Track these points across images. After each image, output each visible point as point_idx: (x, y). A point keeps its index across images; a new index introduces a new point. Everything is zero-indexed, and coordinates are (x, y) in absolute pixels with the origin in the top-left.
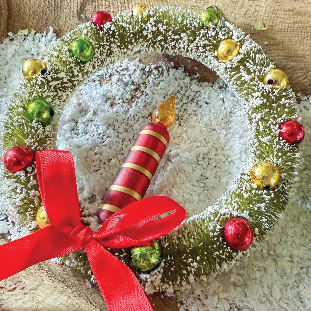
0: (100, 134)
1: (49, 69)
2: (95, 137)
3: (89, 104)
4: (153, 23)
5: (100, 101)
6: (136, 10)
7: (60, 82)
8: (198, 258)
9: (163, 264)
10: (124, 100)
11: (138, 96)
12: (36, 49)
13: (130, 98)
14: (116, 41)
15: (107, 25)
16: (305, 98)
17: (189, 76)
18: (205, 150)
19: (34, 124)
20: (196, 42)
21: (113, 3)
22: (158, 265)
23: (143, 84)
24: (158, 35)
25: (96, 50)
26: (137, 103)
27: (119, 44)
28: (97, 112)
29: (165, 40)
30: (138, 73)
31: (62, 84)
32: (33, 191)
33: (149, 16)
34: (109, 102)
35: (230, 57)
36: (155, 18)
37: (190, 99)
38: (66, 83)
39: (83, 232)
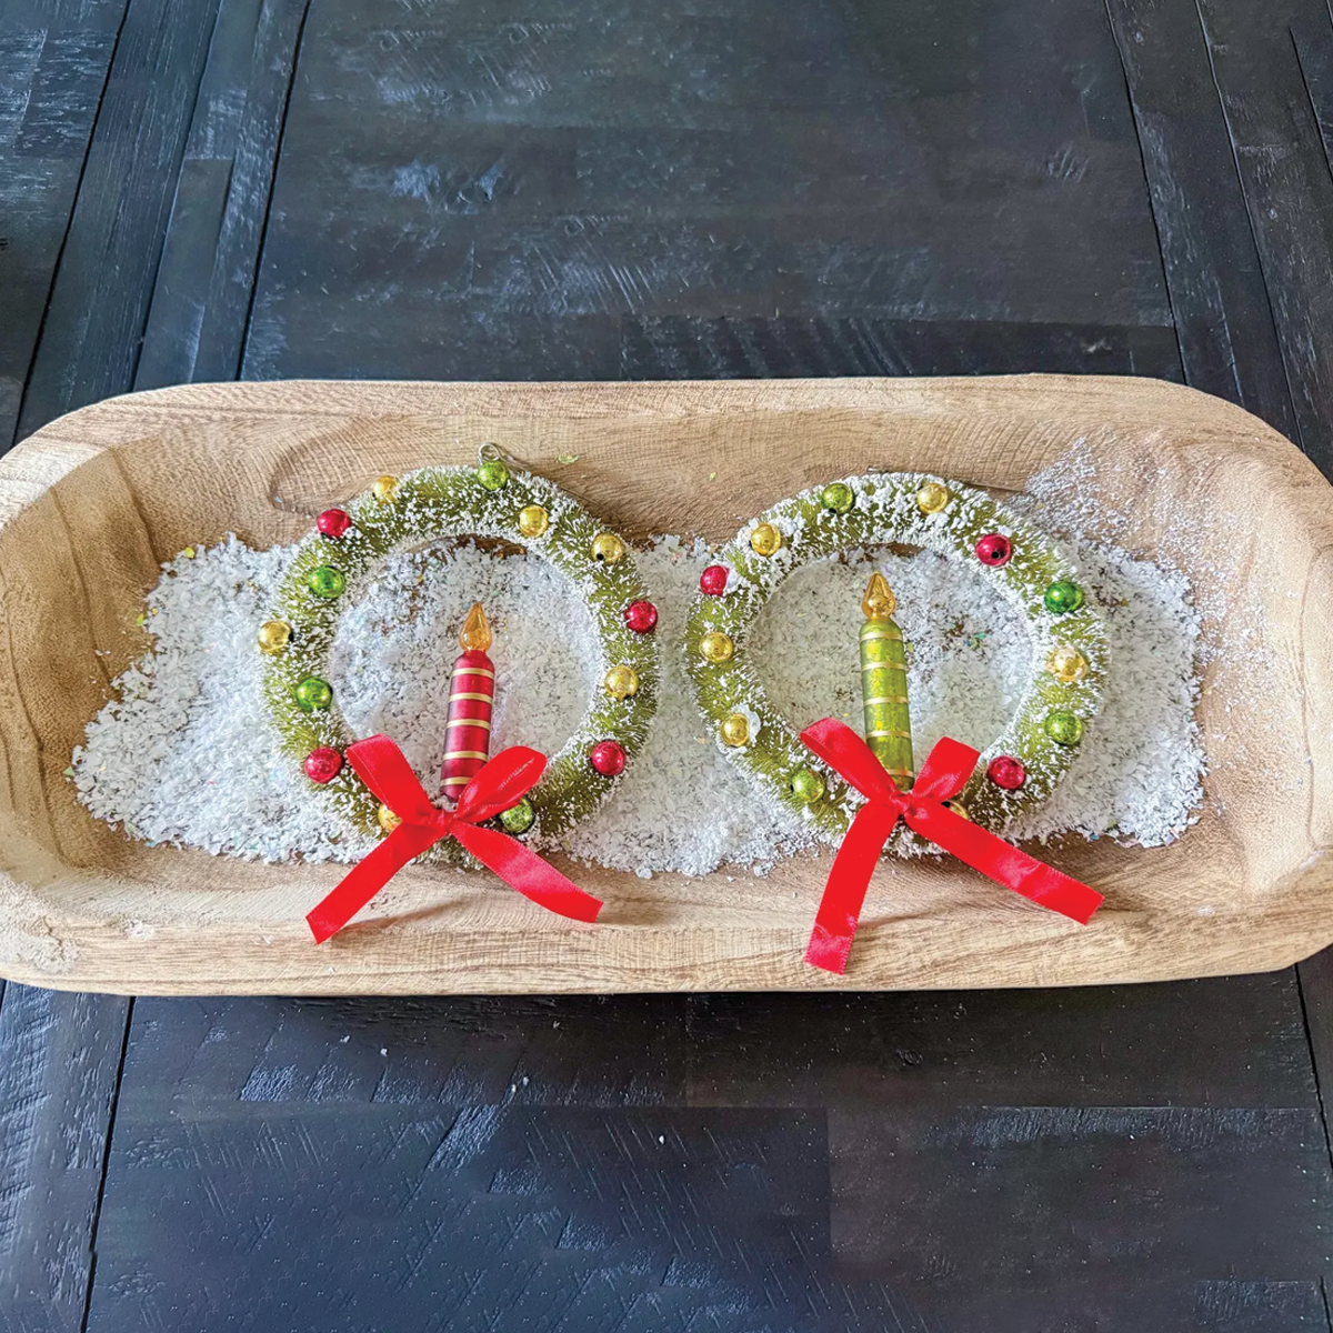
0: (386, 684)
1: (297, 630)
2: (382, 690)
3: (350, 642)
4: (415, 510)
5: (364, 633)
6: (378, 489)
7: (318, 641)
8: (573, 799)
9: (538, 818)
10: (401, 618)
11: (419, 605)
12: (222, 577)
13: (409, 613)
14: (370, 551)
15: (348, 533)
16: (658, 540)
17: (487, 552)
18: (544, 659)
19: (316, 714)
20: (485, 518)
21: (325, 470)
22: (534, 821)
23: (421, 584)
24: (426, 523)
25: (347, 574)
26: (422, 617)
27: (375, 554)
28: (366, 651)
29: (440, 525)
30: (407, 571)
31: (320, 643)
32: (362, 794)
33: (404, 500)
34: (379, 629)
35: (540, 531)
36: (414, 501)
37: (500, 588)
38: (325, 638)
39: (442, 816)
